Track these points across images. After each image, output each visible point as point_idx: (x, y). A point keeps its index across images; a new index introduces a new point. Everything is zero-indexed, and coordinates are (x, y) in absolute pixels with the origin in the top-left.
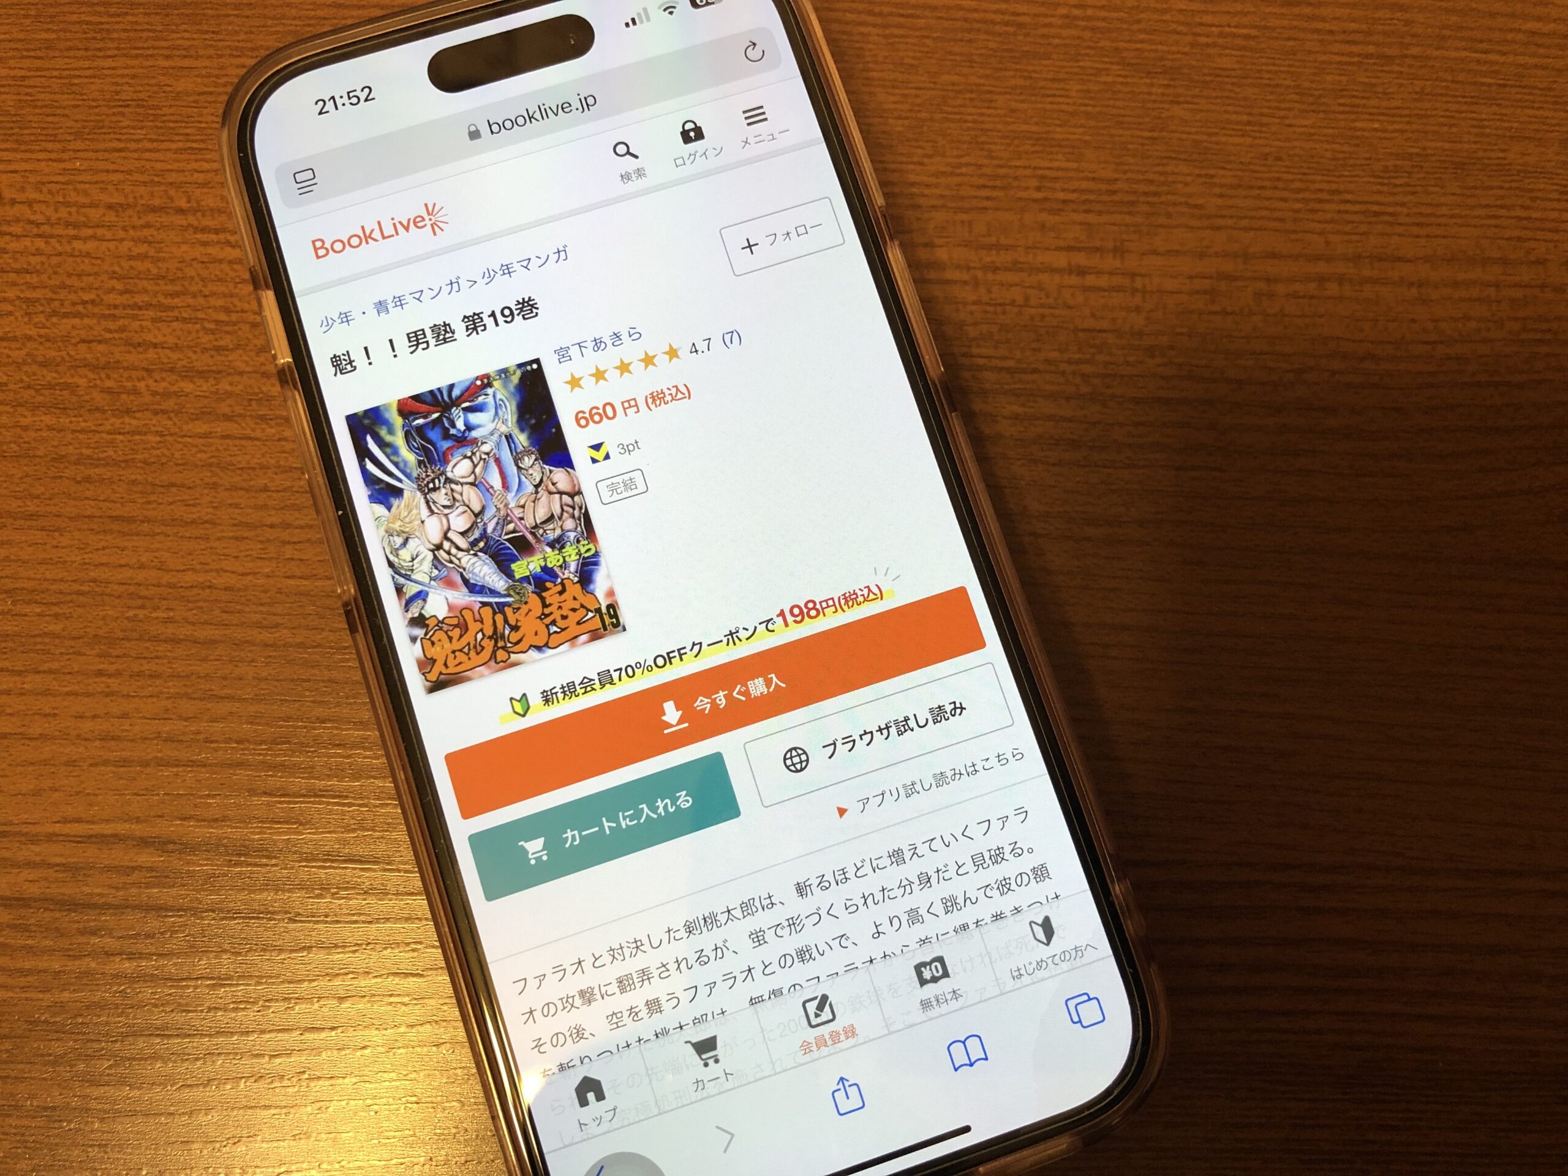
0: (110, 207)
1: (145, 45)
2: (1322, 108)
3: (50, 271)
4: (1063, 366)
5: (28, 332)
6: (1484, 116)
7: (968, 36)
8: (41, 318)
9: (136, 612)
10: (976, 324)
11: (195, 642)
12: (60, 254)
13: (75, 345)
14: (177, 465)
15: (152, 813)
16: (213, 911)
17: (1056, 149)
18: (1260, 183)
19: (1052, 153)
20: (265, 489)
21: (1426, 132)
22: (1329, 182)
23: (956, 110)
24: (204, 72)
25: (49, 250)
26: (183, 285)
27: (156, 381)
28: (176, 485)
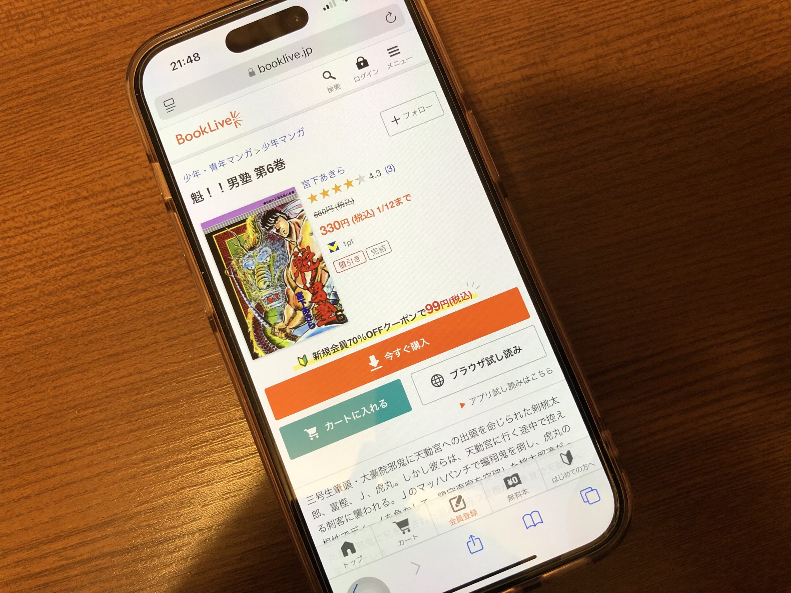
0: (52, 208)
1: (38, 122)
3: (35, 249)
4: (536, 128)
5: (35, 281)
8: (40, 273)
9: (136, 397)
11: (169, 401)
12: (37, 239)
13: (60, 280)
14: (129, 321)
17: (496, 21)
20: (175, 318)
24: (71, 126)
25: (30, 238)
26: (100, 234)
27: (104, 284)
28: (132, 331)
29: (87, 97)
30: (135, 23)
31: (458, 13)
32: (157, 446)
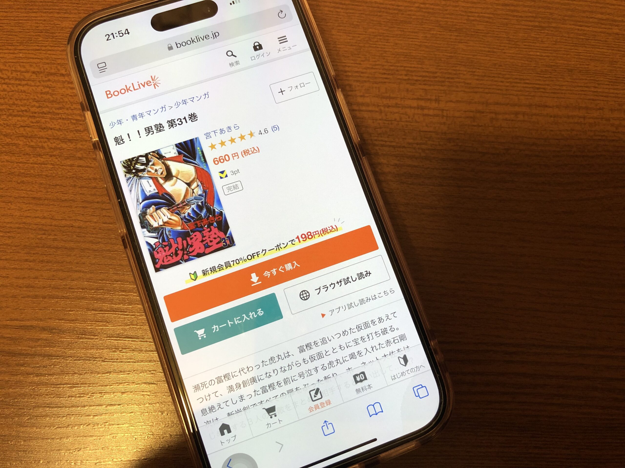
0: (34, 72)
1: (49, 8)
2: (518, 46)
3: (9, 98)
4: (415, 145)
6: (580, 51)
7: (379, 14)
9: (41, 236)
10: (381, 128)
11: (65, 249)
12: (13, 91)
13: (18, 128)
14: (59, 177)
15: (47, 317)
16: (71, 357)
17: (413, 60)
18: (493, 75)
19: (412, 61)
20: (95, 188)
21: (557, 57)
22: (520, 75)
23: (374, 43)
24: (73, 20)
25: (8, 89)
26: (63, 105)
27: (51, 143)
28: (59, 185)
29: (93, 3)
32: (42, 279)
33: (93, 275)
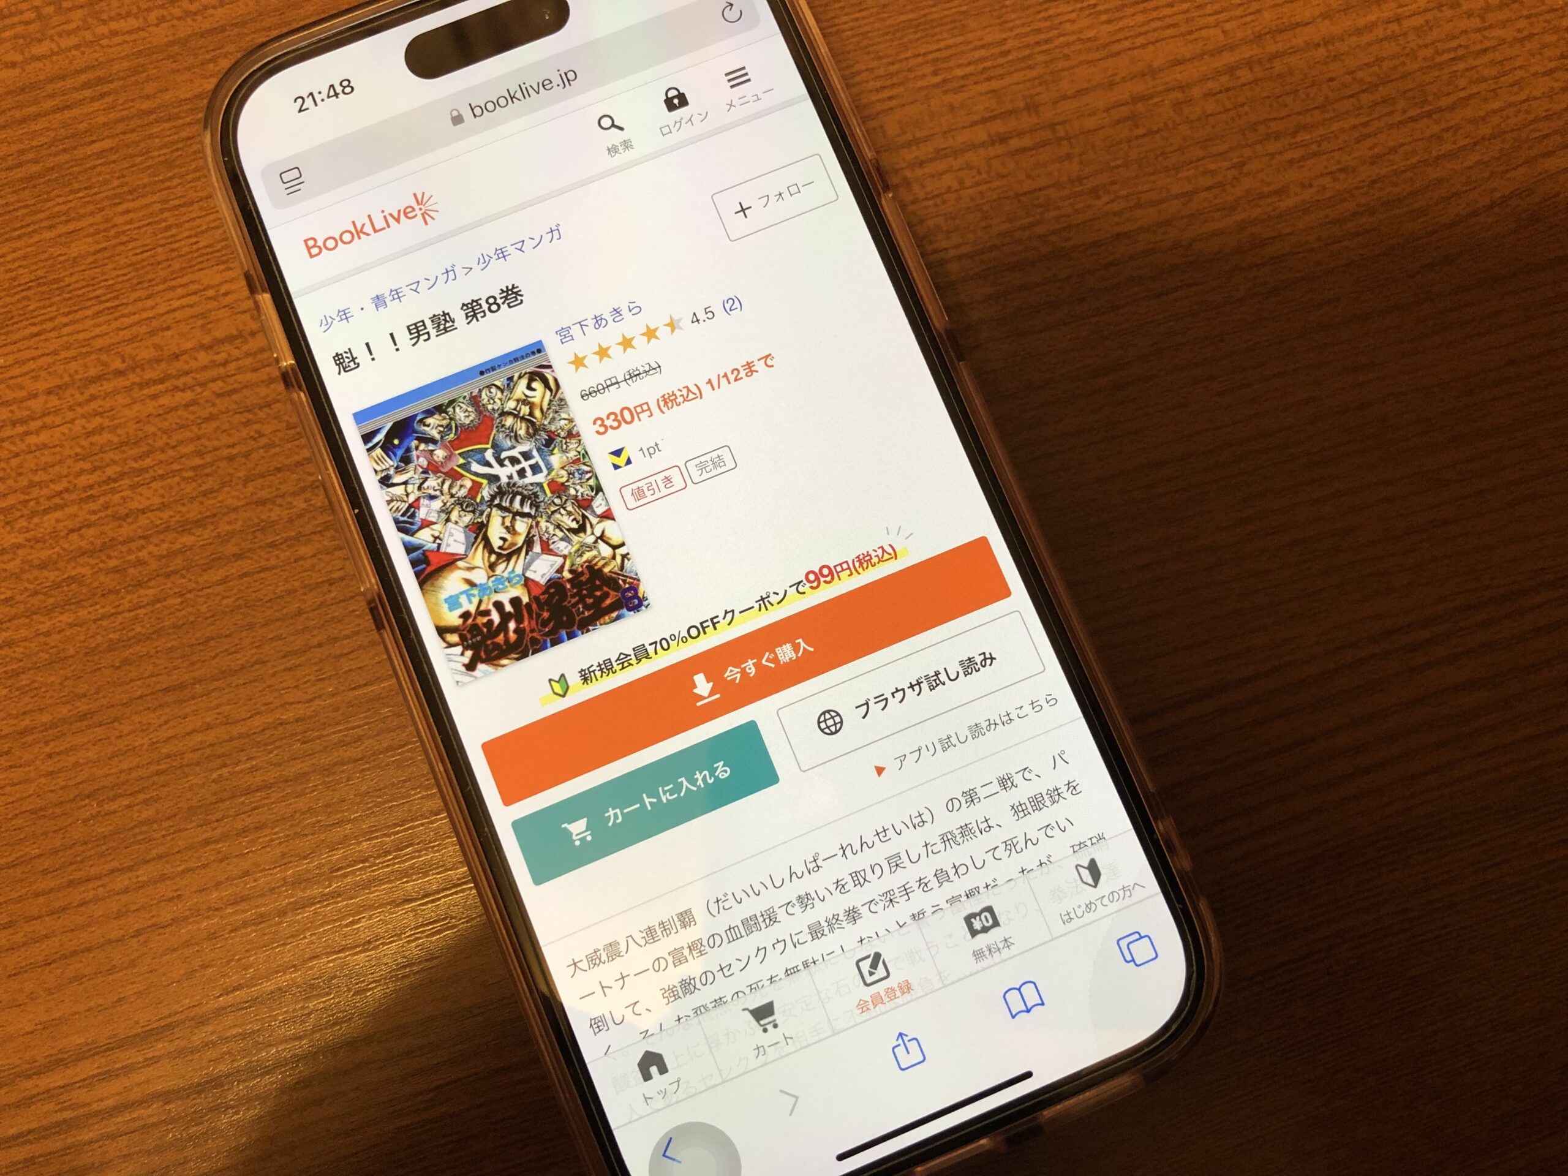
0: (49, 392)
1: (24, 223)
3: (14, 475)
4: (1018, 235)
5: (15, 540)
8: (23, 523)
9: (219, 772)
11: (287, 781)
12: (17, 455)
13: (66, 537)
14: (207, 618)
17: (938, 30)
19: (935, 34)
20: (300, 612)
24: (92, 230)
26: (148, 444)
27: (156, 545)
28: (211, 639)
29: (125, 173)
30: (223, 29)
31: (864, 14)
32: (262, 871)
33: (373, 819)
